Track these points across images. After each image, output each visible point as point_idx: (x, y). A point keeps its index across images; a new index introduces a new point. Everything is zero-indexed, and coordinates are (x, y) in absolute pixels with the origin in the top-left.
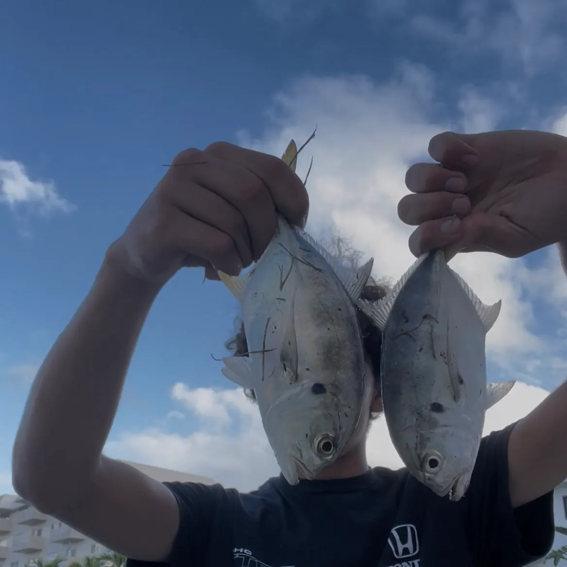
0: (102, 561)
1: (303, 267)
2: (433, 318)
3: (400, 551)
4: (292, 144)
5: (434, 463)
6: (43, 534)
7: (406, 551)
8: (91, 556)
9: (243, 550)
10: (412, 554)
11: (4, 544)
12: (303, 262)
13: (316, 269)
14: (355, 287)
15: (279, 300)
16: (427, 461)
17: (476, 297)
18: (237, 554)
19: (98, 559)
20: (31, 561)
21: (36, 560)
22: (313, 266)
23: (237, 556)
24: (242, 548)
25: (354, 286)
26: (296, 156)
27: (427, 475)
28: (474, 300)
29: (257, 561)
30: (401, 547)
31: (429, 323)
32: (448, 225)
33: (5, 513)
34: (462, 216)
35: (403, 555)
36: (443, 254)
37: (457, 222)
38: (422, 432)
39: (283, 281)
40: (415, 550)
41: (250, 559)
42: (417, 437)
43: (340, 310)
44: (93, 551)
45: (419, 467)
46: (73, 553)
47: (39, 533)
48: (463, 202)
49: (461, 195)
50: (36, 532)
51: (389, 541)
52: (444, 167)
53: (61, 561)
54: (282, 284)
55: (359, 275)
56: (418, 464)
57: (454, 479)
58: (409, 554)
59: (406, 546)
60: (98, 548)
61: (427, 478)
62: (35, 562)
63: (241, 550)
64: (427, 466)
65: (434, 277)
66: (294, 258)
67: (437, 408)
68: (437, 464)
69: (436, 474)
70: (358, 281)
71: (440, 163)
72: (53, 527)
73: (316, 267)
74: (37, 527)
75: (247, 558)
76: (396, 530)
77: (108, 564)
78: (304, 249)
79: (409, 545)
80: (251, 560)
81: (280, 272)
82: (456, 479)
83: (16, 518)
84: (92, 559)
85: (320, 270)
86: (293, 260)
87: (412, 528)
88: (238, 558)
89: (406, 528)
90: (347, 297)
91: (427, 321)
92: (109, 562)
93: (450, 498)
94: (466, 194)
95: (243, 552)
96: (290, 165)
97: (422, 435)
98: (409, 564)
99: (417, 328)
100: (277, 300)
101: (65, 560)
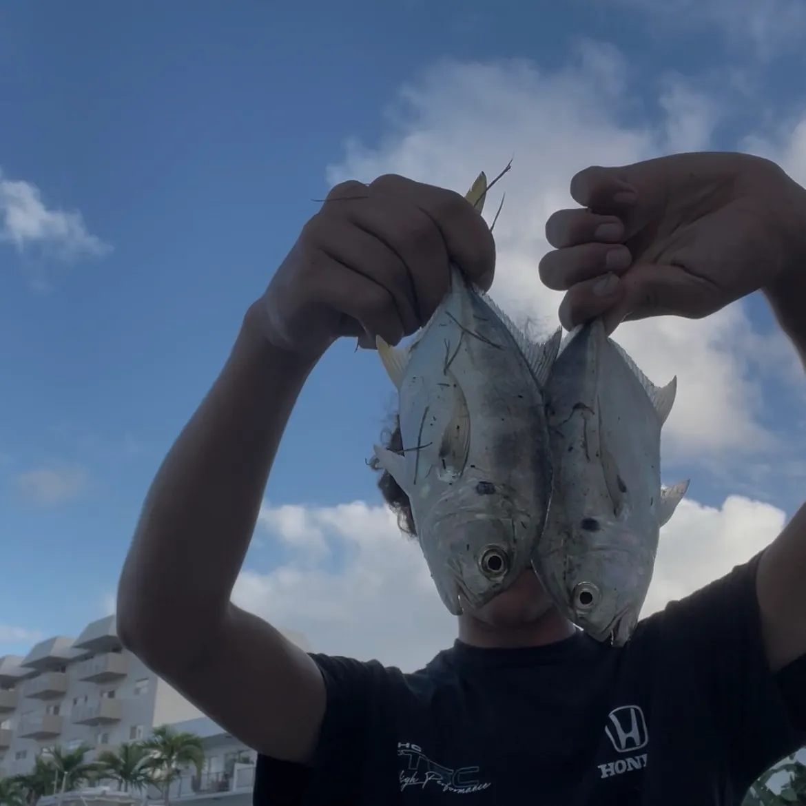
0: (144, 750)
1: (475, 343)
2: (587, 407)
3: (623, 743)
4: (482, 177)
5: (587, 598)
6: (62, 712)
7: (630, 742)
8: (130, 742)
9: (410, 746)
10: (638, 746)
11: (6, 725)
12: (476, 336)
13: (494, 345)
14: (543, 366)
15: (443, 386)
16: (577, 596)
17: (648, 381)
18: (402, 751)
19: (140, 748)
20: (45, 750)
21: (52, 749)
22: (489, 342)
23: (402, 752)
24: (409, 742)
25: (541, 366)
26: (484, 193)
27: (578, 612)
28: (645, 384)
29: (428, 760)
30: (623, 737)
31: (582, 414)
32: (603, 286)
33: (7, 682)
34: (621, 273)
35: (626, 747)
36: (601, 323)
37: (614, 279)
38: (571, 557)
39: (448, 361)
40: (642, 740)
41: (420, 757)
42: (565, 563)
43: (521, 397)
44: (133, 735)
45: (568, 602)
46: (105, 740)
47: (57, 710)
48: (620, 255)
49: (619, 245)
50: (52, 709)
51: (607, 730)
52: (594, 212)
53: (87, 749)
54: (447, 366)
55: (547, 351)
56: (567, 598)
57: (615, 618)
58: (635, 746)
59: (630, 735)
60: (140, 731)
61: (579, 616)
62: (50, 752)
63: (408, 745)
64: (578, 602)
65: (590, 355)
66: (465, 332)
67: (590, 525)
68: (591, 598)
69: (590, 611)
70: (546, 358)
71: (587, 207)
72: (75, 702)
73: (493, 342)
74: (53, 703)
75: (415, 755)
76: (614, 713)
77: (155, 754)
78: (479, 318)
79: (634, 734)
80: (421, 760)
81: (446, 349)
82: (617, 619)
83: (22, 689)
84: (131, 747)
85: (498, 347)
86: (463, 333)
87: (636, 711)
88: (403, 755)
89: (629, 710)
90: (533, 381)
91: (578, 412)
92: (156, 751)
93: (612, 643)
94: (625, 244)
95: (410, 748)
96: (475, 205)
97: (570, 562)
98: (636, 760)
99: (565, 421)
100: (439, 386)
101: (94, 749)
